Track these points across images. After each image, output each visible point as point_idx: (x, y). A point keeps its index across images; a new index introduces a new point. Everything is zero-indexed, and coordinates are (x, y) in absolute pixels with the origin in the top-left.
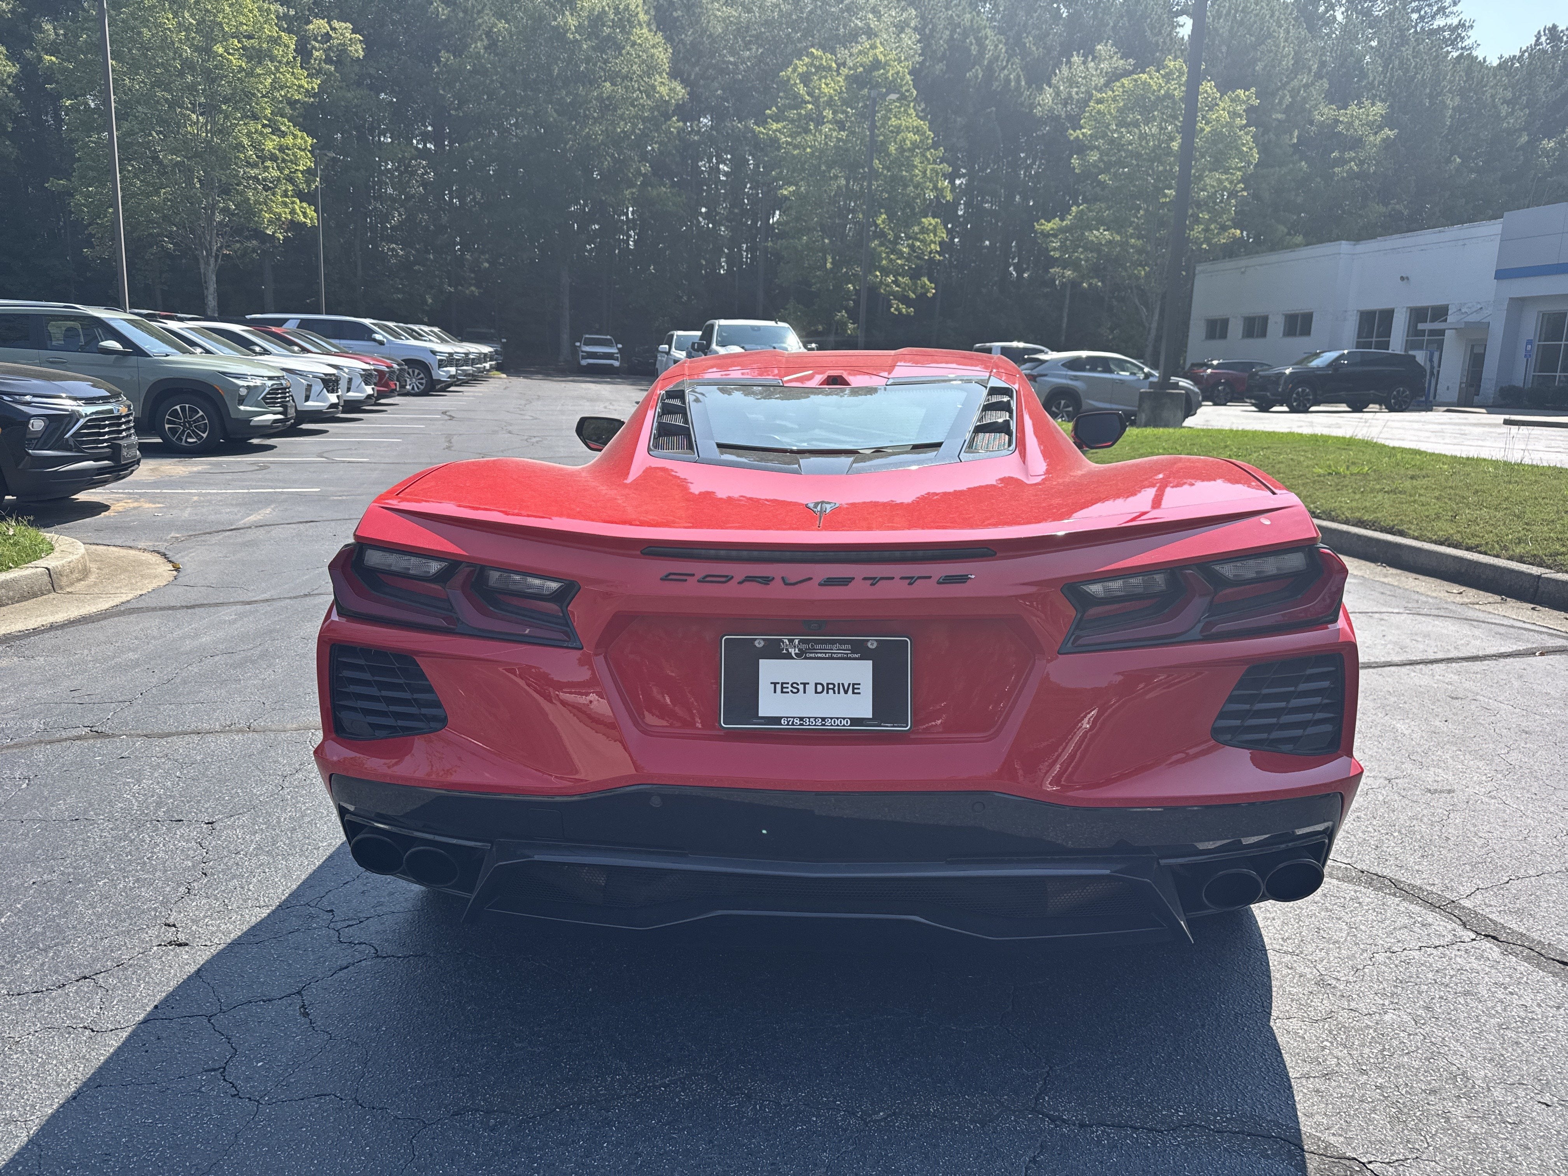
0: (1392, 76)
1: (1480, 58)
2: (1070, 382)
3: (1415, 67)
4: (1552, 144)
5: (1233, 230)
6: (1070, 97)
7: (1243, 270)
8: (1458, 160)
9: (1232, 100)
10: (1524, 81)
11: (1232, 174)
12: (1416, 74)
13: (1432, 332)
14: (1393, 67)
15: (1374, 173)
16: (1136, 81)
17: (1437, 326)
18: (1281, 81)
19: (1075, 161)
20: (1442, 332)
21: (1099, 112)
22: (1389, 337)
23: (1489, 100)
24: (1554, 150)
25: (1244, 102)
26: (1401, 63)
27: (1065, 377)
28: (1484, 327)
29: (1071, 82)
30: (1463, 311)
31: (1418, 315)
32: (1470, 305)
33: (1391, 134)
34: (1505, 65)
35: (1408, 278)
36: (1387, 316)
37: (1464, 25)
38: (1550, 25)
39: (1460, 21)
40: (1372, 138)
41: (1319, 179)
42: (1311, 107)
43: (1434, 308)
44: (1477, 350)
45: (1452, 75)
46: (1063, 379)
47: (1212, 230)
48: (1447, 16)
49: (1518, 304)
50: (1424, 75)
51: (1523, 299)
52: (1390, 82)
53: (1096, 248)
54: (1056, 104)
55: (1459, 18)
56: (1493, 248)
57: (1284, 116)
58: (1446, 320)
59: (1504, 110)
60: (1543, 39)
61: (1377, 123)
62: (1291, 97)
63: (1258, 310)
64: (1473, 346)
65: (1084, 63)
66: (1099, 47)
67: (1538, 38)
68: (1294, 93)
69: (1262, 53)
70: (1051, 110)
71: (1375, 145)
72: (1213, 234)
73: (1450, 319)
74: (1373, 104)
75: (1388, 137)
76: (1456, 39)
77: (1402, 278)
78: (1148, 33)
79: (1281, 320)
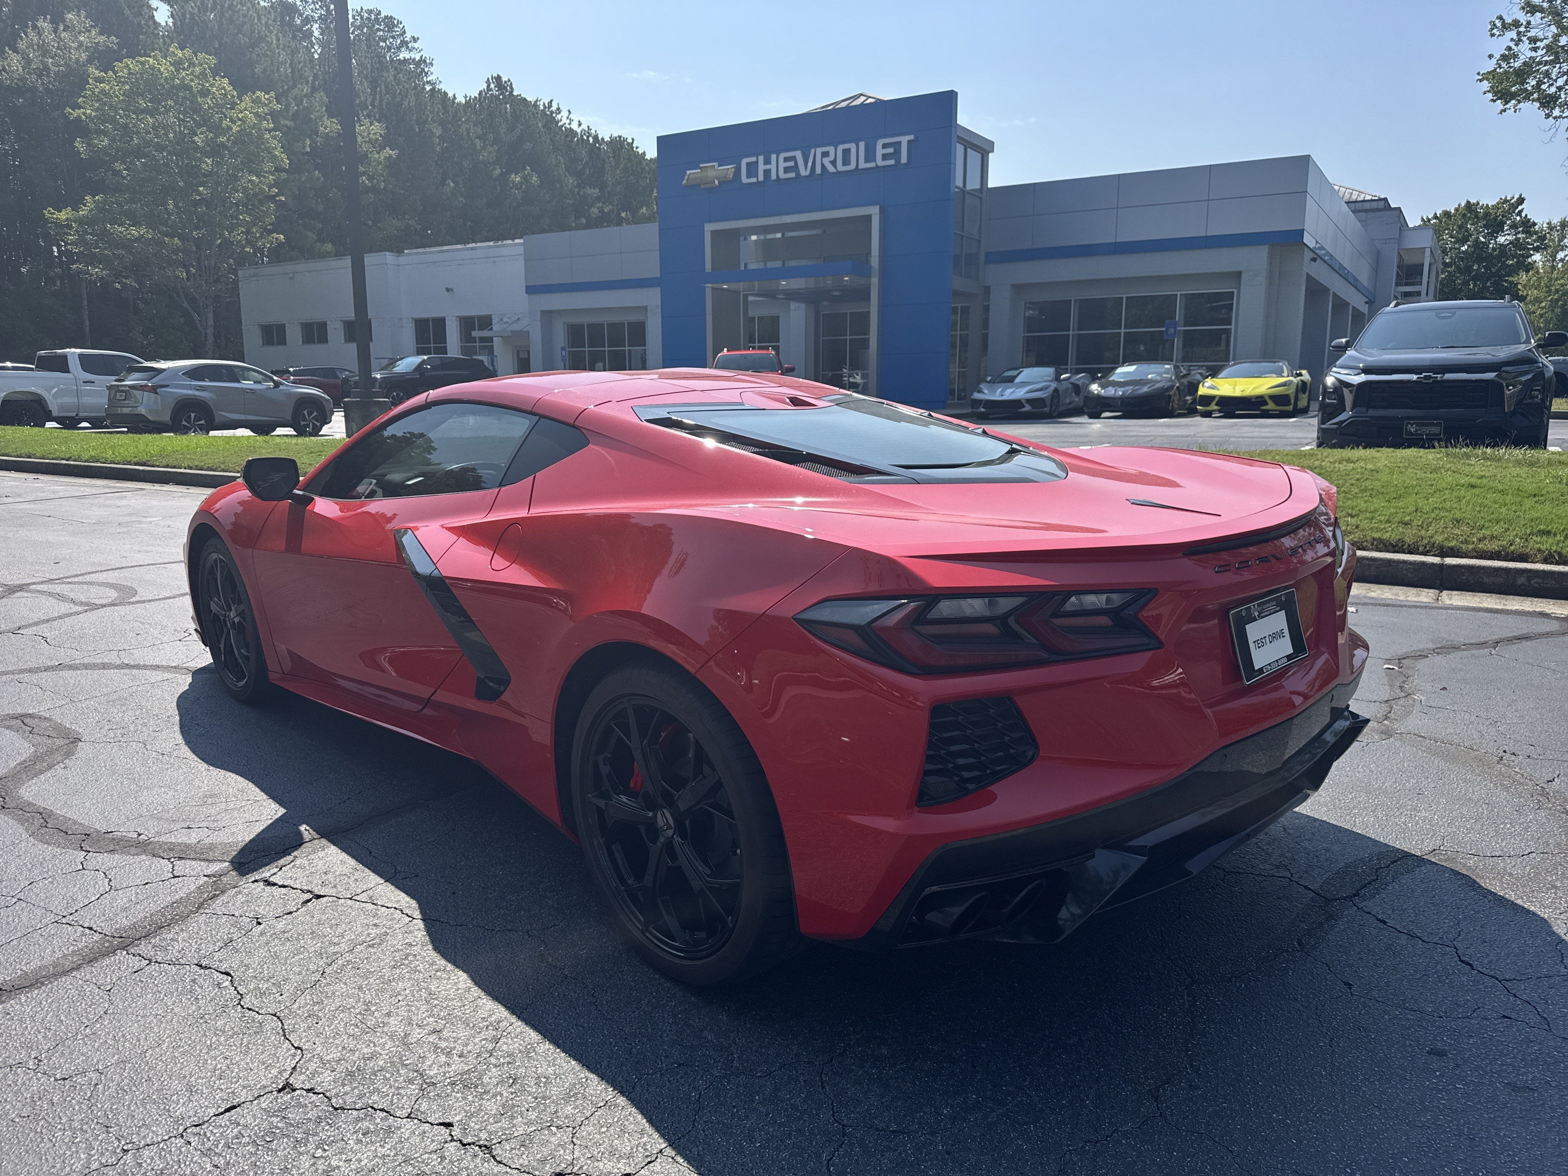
0: (381, 100)
1: (450, 95)
2: (196, 393)
3: (400, 94)
4: (518, 179)
5: (275, 235)
6: (46, 68)
7: (291, 275)
8: (452, 184)
9: (253, 101)
10: (487, 121)
11: (264, 177)
12: (402, 100)
13: (482, 339)
14: (381, 91)
15: (384, 189)
16: (143, 63)
17: (485, 333)
18: (282, 87)
19: (80, 145)
20: (490, 340)
21: (103, 91)
22: (446, 343)
23: (465, 133)
24: (521, 183)
25: (266, 105)
26: (387, 87)
27: (190, 387)
28: (524, 335)
29: (44, 50)
30: (505, 320)
31: (468, 324)
32: (509, 315)
33: (394, 153)
34: (469, 103)
35: (452, 290)
36: (440, 323)
37: (425, 61)
38: (495, 75)
39: (421, 57)
40: (376, 156)
41: (334, 190)
42: (317, 118)
43: (480, 318)
44: (523, 355)
45: (431, 106)
46: (188, 389)
47: (253, 233)
48: (410, 51)
49: (548, 316)
50: (409, 102)
51: (550, 312)
52: (381, 104)
53: (127, 244)
54: (29, 74)
55: (420, 54)
56: (519, 266)
57: (292, 123)
58: (491, 329)
59: (478, 144)
60: (492, 86)
61: (379, 142)
62: (296, 105)
63: (315, 316)
64: (518, 352)
65: (55, 31)
66: (70, 16)
67: (488, 86)
68: (299, 101)
69: (258, 55)
70: (22, 79)
71: (380, 163)
72: (256, 237)
73: (495, 327)
74: (371, 124)
75: (390, 155)
76: (421, 73)
77: (448, 290)
78: (127, 12)
79: (340, 327)
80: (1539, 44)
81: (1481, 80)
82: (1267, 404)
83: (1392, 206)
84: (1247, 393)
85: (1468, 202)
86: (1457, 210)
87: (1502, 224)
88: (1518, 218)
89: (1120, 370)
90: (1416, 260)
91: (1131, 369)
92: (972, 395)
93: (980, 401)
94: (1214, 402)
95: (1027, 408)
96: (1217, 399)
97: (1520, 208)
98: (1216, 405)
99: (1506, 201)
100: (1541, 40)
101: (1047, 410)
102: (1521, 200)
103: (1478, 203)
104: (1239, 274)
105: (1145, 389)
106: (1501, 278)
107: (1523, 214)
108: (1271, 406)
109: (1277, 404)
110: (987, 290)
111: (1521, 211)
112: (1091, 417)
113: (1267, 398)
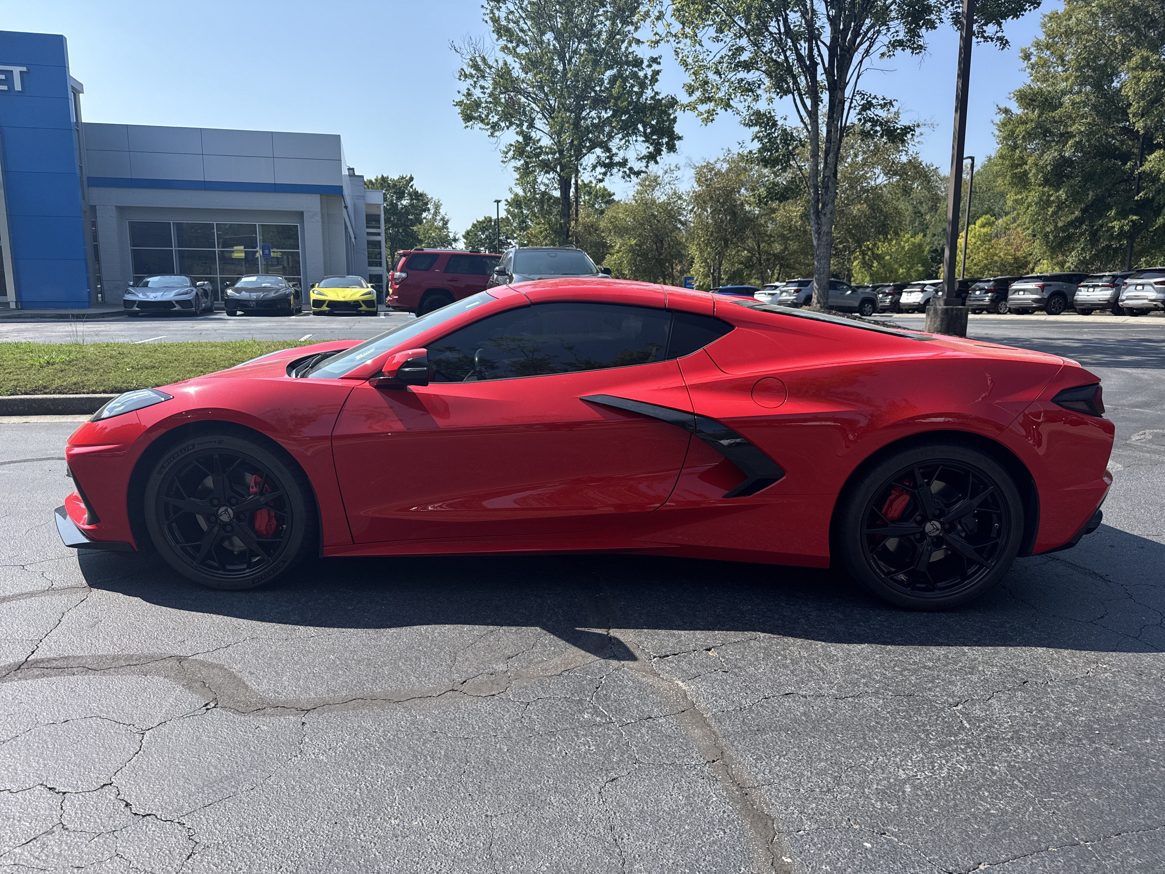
80: (485, 90)
81: (455, 106)
82: (361, 306)
83: (356, 174)
84: (347, 299)
85: (383, 176)
86: (376, 180)
87: (404, 192)
88: (411, 190)
89: (244, 279)
90: (375, 212)
91: (253, 279)
92: (124, 296)
93: (134, 302)
94: (325, 305)
95: (178, 308)
96: (327, 302)
97: (412, 183)
98: (327, 306)
99: (403, 178)
100: (487, 89)
101: (193, 309)
102: (411, 179)
103: (388, 178)
104: (301, 214)
105: (272, 295)
106: (408, 226)
107: (414, 188)
108: (364, 308)
109: (368, 307)
110: (93, 208)
111: (412, 186)
112: (229, 315)
113: (361, 302)
